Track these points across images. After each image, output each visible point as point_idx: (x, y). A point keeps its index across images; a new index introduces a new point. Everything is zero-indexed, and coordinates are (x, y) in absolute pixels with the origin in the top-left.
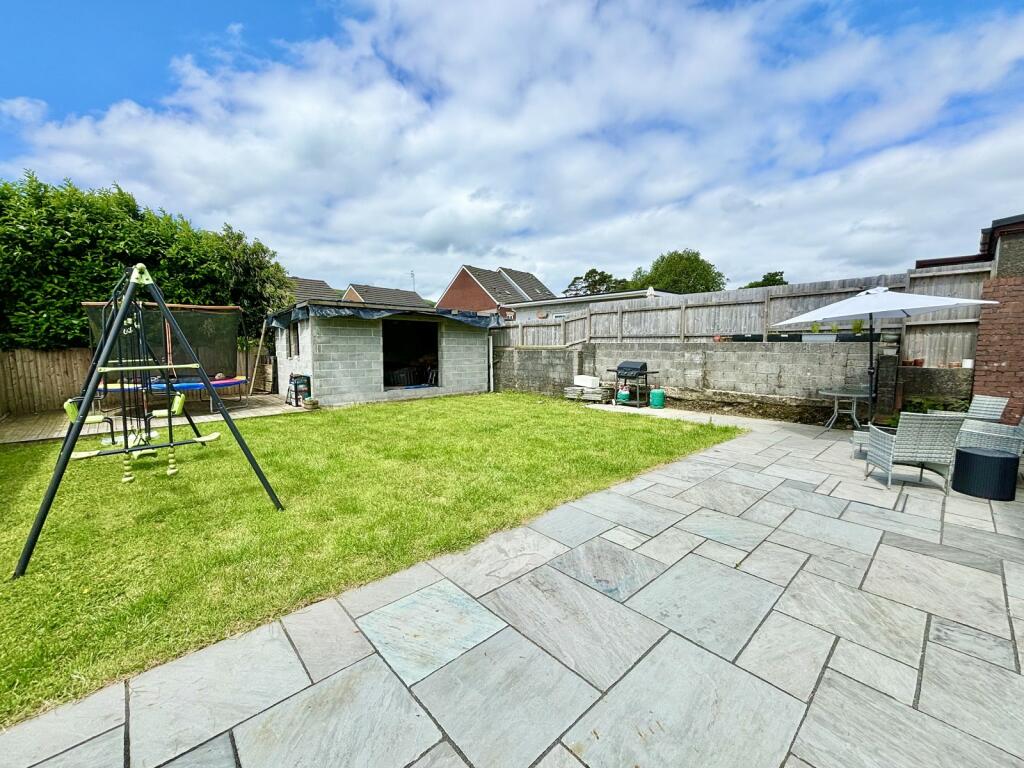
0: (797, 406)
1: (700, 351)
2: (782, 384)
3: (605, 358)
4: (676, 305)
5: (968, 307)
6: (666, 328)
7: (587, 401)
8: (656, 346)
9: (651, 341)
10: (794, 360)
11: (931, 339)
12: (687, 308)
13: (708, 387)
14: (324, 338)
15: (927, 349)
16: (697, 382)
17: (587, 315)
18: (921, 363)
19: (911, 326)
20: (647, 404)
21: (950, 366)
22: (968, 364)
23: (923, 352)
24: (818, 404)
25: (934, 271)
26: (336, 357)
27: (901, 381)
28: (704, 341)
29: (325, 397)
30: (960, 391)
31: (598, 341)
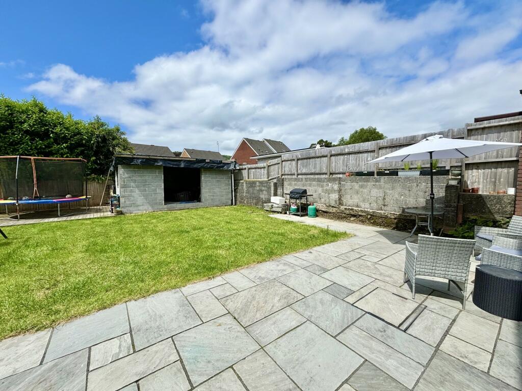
0: (395, 219)
1: (337, 182)
2: (386, 203)
3: (288, 187)
4: (325, 154)
5: (511, 148)
6: (321, 168)
7: (274, 212)
8: (314, 180)
9: (312, 176)
10: (393, 188)
11: (484, 173)
12: (331, 156)
13: (342, 205)
14: (126, 175)
15: (481, 180)
16: (336, 201)
17: (280, 162)
18: (477, 190)
19: (469, 164)
20: (307, 215)
21: (498, 193)
22: (511, 191)
23: (479, 184)
24: (408, 218)
25: (486, 124)
26: (134, 186)
27: (462, 203)
28: (341, 176)
29: (127, 208)
30: (506, 212)
31: (286, 177)
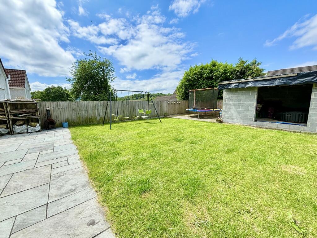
14: (228, 96)
26: (232, 104)
29: (226, 119)
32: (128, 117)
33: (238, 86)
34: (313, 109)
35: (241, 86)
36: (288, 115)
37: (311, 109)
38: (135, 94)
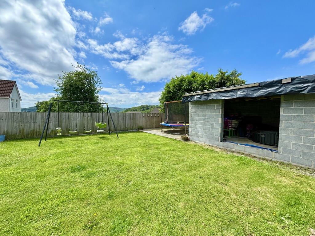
32: (90, 131)
33: (200, 98)
34: (284, 129)
35: (204, 98)
36: (262, 135)
37: (282, 129)
38: (142, 105)
